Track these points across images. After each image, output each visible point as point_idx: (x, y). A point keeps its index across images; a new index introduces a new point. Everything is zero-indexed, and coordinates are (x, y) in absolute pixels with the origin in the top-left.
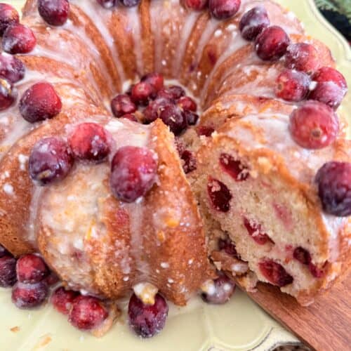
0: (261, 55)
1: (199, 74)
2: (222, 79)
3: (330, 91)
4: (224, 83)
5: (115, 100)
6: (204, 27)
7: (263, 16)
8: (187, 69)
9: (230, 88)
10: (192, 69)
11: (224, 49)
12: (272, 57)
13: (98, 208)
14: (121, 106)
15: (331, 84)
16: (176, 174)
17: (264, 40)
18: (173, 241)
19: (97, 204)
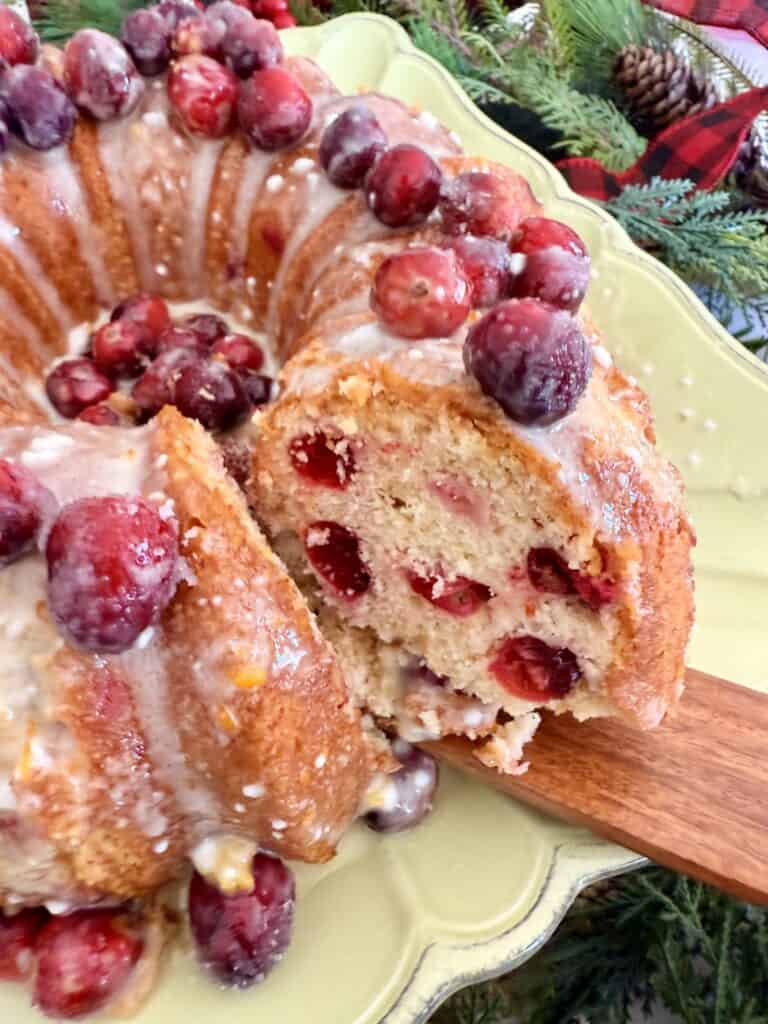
0: (385, 216)
1: (251, 281)
2: (308, 283)
3: (559, 269)
4: (316, 293)
5: (54, 376)
6: (239, 173)
7: (369, 127)
8: (221, 276)
9: (332, 303)
10: (231, 273)
11: (296, 217)
12: (410, 215)
13: (39, 686)
14: (72, 389)
15: (556, 252)
16: (235, 545)
17: (383, 181)
18: (261, 726)
19: (30, 674)
